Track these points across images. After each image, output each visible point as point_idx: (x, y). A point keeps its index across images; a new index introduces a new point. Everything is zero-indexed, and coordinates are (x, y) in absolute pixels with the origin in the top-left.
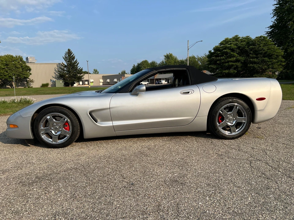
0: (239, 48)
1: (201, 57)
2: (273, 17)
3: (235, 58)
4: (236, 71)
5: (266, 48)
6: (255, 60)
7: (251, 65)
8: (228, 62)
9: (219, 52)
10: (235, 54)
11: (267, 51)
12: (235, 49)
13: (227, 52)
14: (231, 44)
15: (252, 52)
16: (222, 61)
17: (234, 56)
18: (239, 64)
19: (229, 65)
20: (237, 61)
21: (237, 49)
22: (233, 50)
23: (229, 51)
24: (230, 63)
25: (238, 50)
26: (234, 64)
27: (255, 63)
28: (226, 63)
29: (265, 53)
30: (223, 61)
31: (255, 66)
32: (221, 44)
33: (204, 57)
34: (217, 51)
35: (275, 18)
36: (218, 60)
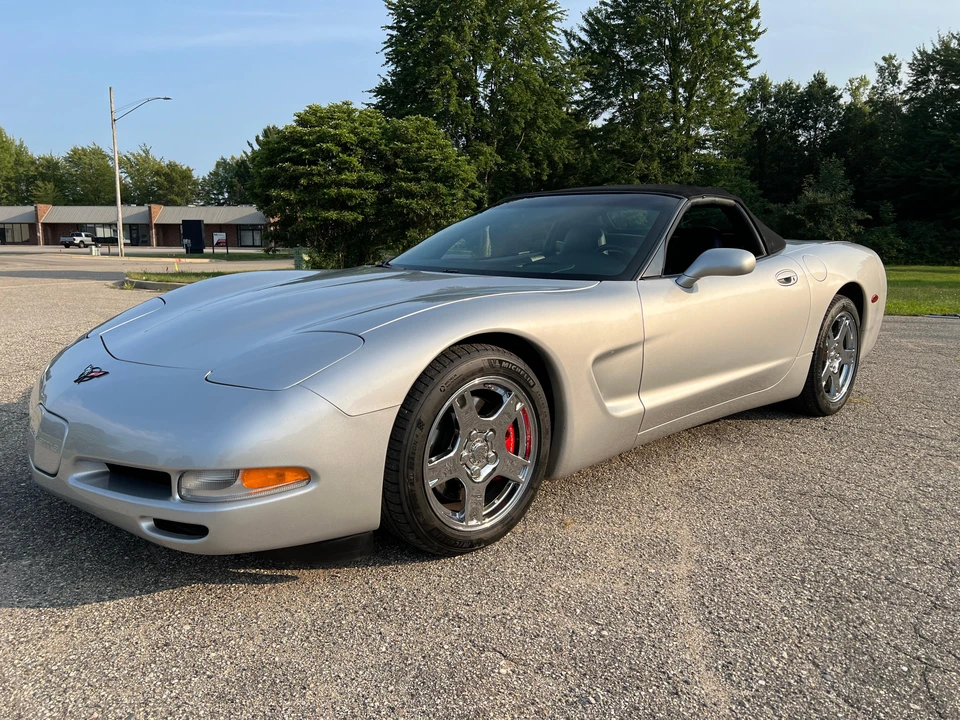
0: (363, 142)
1: (130, 156)
2: (388, 62)
3: (355, 176)
4: (361, 218)
5: (436, 154)
6: (413, 186)
7: (403, 200)
8: (339, 184)
9: (305, 146)
10: (355, 161)
11: (440, 165)
12: (352, 144)
13: (329, 151)
14: (335, 127)
15: (399, 161)
16: (315, 178)
17: (351, 170)
18: (369, 195)
19: (340, 195)
20: (361, 184)
21: (357, 146)
22: (345, 148)
23: (335, 149)
24: (344, 190)
25: (360, 151)
26: (355, 192)
27: (410, 195)
28: (329, 187)
29: (437, 169)
30: (316, 179)
31: (413, 203)
32: (302, 121)
33: (139, 155)
34: (296, 144)
35: (391, 67)
36: (302, 175)
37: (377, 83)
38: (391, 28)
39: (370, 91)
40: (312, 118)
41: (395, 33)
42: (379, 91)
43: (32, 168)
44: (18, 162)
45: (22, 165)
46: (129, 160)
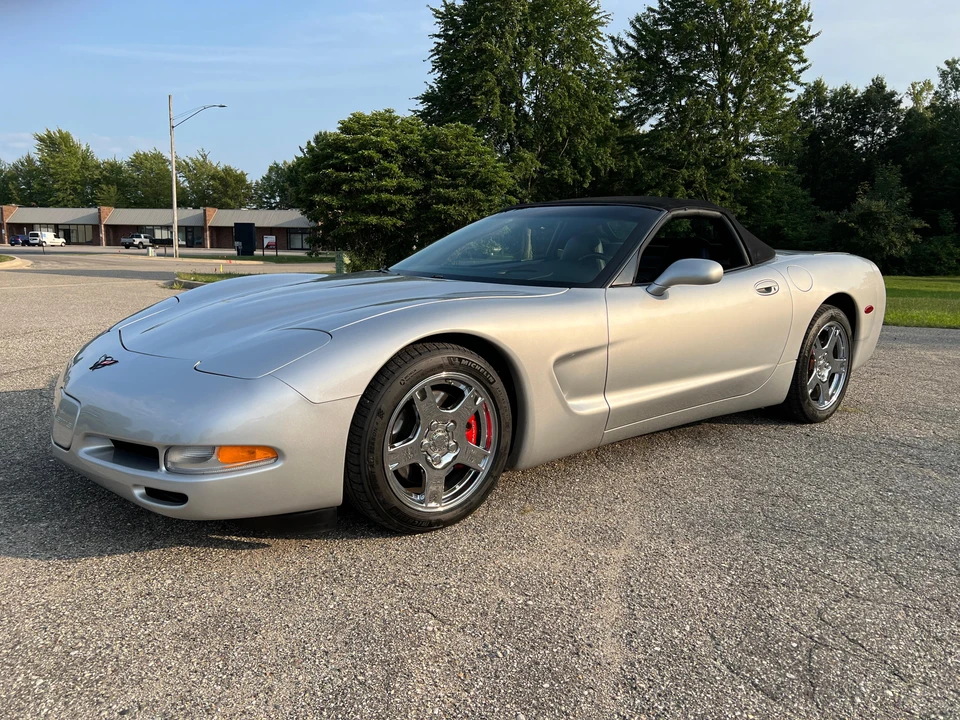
0: (403, 149)
1: (188, 161)
2: (434, 70)
3: (395, 182)
4: (400, 223)
5: (474, 160)
6: (452, 193)
7: (441, 206)
8: (380, 190)
9: (347, 153)
10: (395, 167)
11: (479, 172)
12: (393, 151)
13: (370, 158)
14: (378, 134)
15: (438, 168)
16: (356, 184)
17: (391, 176)
18: (407, 201)
19: (380, 201)
20: (400, 190)
21: (397, 153)
22: (386, 154)
23: (376, 156)
24: (384, 196)
25: (400, 158)
26: (394, 197)
27: (448, 201)
28: (370, 192)
29: (475, 176)
30: (358, 185)
31: (451, 209)
32: (345, 128)
33: (198, 160)
34: (338, 151)
35: (437, 75)
36: (345, 181)
37: (423, 90)
38: (439, 36)
39: (417, 98)
40: (356, 126)
41: (442, 41)
42: (426, 98)
43: (97, 172)
44: (85, 166)
45: (87, 169)
46: (187, 164)
